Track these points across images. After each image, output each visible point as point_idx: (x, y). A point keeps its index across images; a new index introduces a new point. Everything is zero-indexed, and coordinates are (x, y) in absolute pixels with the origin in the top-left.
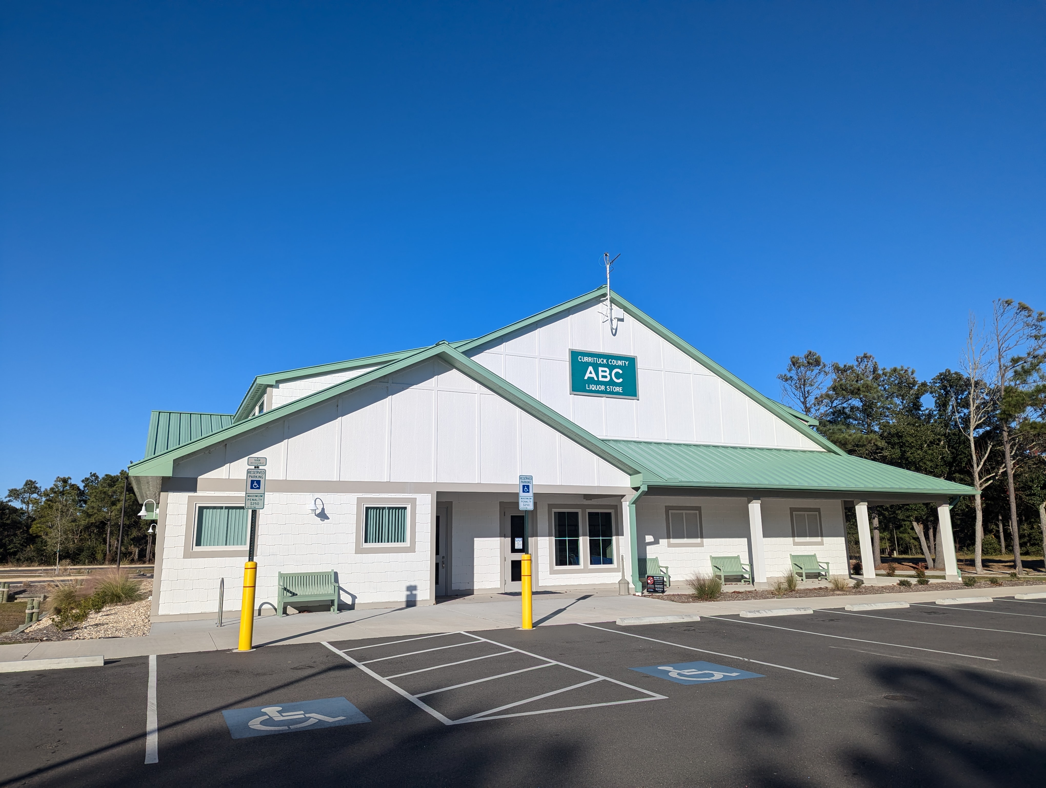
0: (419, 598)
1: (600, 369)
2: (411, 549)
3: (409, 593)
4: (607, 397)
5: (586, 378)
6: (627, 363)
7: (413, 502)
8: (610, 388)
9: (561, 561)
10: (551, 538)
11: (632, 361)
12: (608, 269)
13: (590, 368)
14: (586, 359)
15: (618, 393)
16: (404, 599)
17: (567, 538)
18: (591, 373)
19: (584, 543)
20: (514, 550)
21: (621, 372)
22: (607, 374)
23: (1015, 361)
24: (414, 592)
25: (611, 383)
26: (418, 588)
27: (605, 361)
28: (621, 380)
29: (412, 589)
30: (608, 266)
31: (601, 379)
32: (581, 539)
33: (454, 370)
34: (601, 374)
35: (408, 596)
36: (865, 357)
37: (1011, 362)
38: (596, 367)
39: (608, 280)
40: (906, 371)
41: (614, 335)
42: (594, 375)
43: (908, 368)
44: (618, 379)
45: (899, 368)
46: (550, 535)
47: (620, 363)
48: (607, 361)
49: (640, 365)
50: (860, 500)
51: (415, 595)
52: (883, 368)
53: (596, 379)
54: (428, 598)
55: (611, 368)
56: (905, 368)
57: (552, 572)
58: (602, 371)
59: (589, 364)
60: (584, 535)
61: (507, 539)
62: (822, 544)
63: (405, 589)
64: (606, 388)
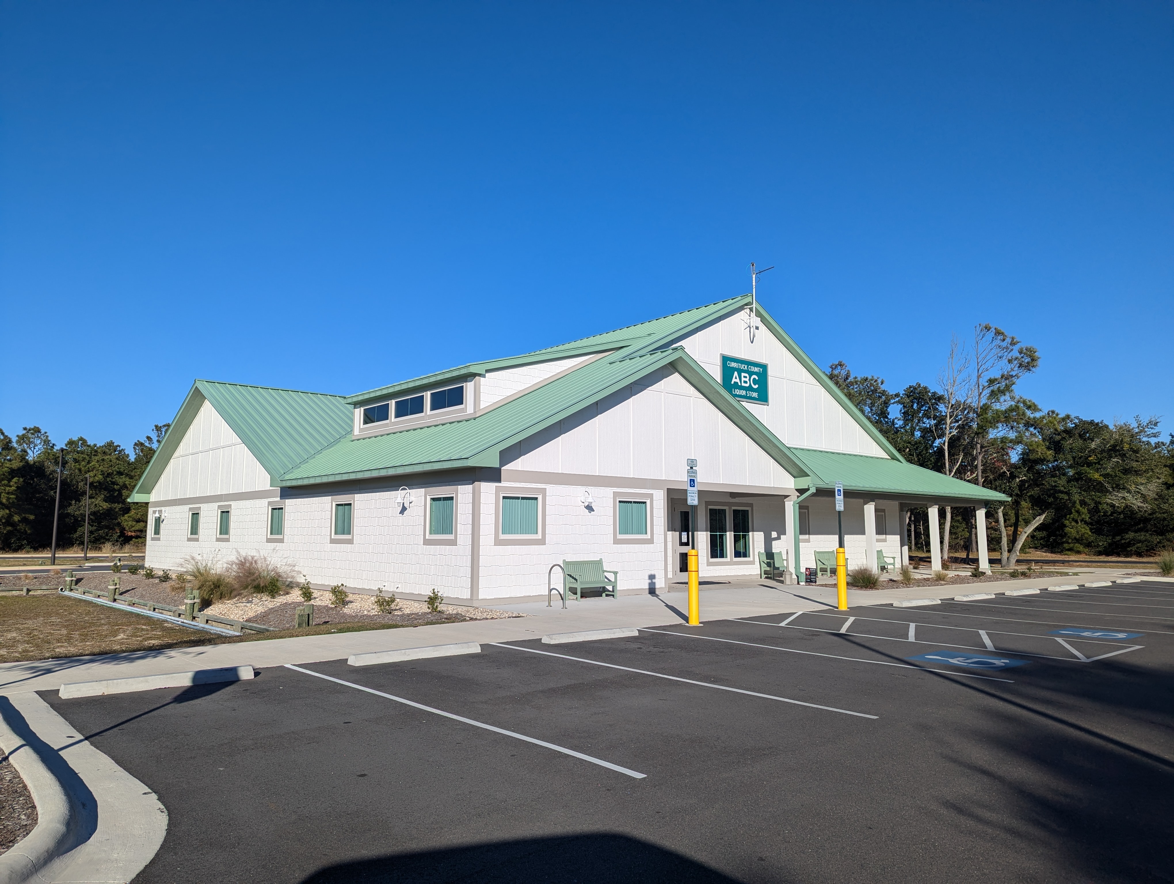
0: (657, 586)
1: (743, 374)
2: (651, 541)
3: (650, 581)
4: (747, 402)
5: (732, 383)
6: (761, 370)
7: (651, 496)
8: (749, 393)
9: (714, 555)
10: (707, 532)
11: (764, 367)
12: (754, 279)
13: (736, 374)
14: (734, 365)
15: (754, 399)
16: (647, 587)
17: (718, 533)
18: (736, 378)
19: (729, 536)
20: (682, 544)
21: (757, 378)
22: (747, 380)
23: (991, 382)
24: (654, 581)
25: (750, 388)
26: (657, 577)
27: (746, 367)
28: (756, 386)
29: (652, 577)
30: (754, 276)
31: (743, 384)
32: (728, 533)
33: (677, 375)
34: (743, 379)
35: (650, 584)
36: (840, 365)
37: (987, 382)
38: (740, 371)
39: (754, 289)
40: (876, 381)
41: (752, 342)
42: (738, 380)
43: (878, 378)
44: (755, 385)
45: (870, 377)
46: (706, 531)
47: (756, 369)
48: (748, 367)
49: (770, 372)
50: (934, 504)
51: (654, 583)
52: (854, 377)
53: (740, 384)
54: (663, 586)
55: (751, 374)
56: (875, 378)
57: (709, 564)
58: (745, 377)
59: (735, 369)
60: (730, 531)
61: (676, 532)
62: (885, 540)
63: (647, 578)
64: (746, 394)
